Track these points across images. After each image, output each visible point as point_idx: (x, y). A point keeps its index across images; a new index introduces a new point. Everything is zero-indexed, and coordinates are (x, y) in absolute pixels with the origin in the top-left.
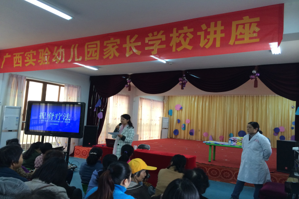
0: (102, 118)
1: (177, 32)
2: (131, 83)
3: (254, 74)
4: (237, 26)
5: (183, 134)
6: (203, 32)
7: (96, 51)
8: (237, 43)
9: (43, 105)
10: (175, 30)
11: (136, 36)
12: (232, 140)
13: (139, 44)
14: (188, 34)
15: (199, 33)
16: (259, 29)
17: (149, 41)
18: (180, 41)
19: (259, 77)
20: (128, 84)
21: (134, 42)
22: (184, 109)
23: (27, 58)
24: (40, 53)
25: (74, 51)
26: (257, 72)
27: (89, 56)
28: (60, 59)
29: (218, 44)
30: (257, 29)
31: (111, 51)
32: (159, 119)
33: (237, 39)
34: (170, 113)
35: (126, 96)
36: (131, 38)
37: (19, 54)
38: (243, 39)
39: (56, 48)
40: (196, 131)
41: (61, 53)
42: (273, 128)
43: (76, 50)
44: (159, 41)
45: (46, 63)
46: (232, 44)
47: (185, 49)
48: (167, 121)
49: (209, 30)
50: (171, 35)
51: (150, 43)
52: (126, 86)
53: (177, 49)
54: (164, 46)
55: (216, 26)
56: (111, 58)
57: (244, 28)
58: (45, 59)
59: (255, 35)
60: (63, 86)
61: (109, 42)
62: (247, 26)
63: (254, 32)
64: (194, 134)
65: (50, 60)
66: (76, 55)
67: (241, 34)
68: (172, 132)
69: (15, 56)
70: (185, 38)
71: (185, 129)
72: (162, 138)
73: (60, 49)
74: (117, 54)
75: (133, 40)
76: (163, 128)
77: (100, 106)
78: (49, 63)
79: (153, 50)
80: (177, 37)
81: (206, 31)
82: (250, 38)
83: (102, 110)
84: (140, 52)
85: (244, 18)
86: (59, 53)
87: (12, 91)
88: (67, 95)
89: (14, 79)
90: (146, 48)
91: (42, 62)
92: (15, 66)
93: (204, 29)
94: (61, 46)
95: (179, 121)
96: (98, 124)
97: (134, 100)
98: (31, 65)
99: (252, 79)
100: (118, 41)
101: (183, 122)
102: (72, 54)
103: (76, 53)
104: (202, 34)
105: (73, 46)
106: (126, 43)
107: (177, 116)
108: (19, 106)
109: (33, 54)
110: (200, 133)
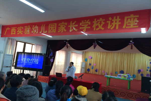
0: (52, 61)
1: (97, 21)
2: (68, 45)
3: (131, 43)
4: (127, 19)
5: (92, 71)
6: (110, 21)
7: (54, 28)
8: (127, 27)
9: (23, 54)
10: (95, 19)
11: (75, 22)
12: (119, 76)
13: (77, 26)
14: (102, 22)
15: (107, 22)
16: (138, 21)
17: (82, 24)
18: (98, 25)
19: (133, 44)
20: (67, 45)
21: (74, 25)
22: (93, 59)
23: (18, 30)
24: (25, 28)
25: (43, 28)
26: (133, 41)
27: (51, 30)
28: (35, 31)
29: (117, 28)
30: (137, 21)
31: (62, 29)
32: (80, 63)
33: (127, 26)
34: (86, 60)
35: (65, 51)
36: (72, 23)
37: (14, 28)
38: (130, 26)
39: (34, 26)
40: (99, 70)
41: (36, 29)
42: (138, 70)
43: (44, 27)
44: (87, 25)
45: (28, 33)
46: (124, 28)
47: (100, 29)
48: (84, 64)
49: (113, 20)
50: (93, 22)
51: (82, 25)
52: (66, 46)
53: (96, 29)
54: (89, 27)
55: (116, 18)
56: (62, 32)
57: (131, 20)
58: (28, 31)
59: (136, 24)
60: (34, 45)
61: (61, 24)
62: (132, 19)
63: (136, 22)
64: (98, 71)
65: (30, 32)
66: (44, 30)
67: (129, 23)
68: (86, 70)
69: (12, 29)
70: (101, 24)
71: (93, 69)
72: (81, 73)
73: (36, 26)
74: (65, 30)
75: (74, 23)
76: (82, 68)
77: (52, 56)
78: (30, 33)
79: (84, 29)
80: (96, 23)
81: (111, 21)
82: (134, 25)
83: (53, 58)
84: (77, 30)
85: (131, 15)
86: (35, 28)
87: (9, 46)
88: (36, 49)
89: (10, 40)
90: (81, 28)
91: (26, 32)
92: (12, 34)
93: (110, 20)
94: (36, 25)
95: (90, 64)
96: (51, 65)
97: (69, 53)
98: (20, 34)
99: (130, 45)
100: (66, 24)
101: (92, 65)
102: (42, 29)
103: (44, 29)
104: (109, 22)
105: (43, 25)
106: (70, 25)
107: (90, 62)
108: (12, 54)
109: (22, 28)
110: (100, 71)
